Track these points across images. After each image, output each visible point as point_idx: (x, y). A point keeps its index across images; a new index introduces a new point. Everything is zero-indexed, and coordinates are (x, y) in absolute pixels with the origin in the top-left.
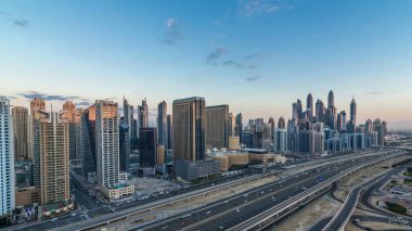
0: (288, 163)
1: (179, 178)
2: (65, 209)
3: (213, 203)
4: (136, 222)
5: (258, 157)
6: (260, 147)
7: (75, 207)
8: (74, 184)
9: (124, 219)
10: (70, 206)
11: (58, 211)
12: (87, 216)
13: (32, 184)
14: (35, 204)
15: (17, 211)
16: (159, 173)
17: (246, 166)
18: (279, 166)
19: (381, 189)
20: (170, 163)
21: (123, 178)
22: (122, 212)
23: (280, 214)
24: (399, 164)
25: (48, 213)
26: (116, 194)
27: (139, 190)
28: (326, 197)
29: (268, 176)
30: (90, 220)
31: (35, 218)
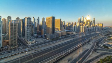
0: (77, 34)
1: (48, 38)
2: (16, 47)
3: (57, 45)
4: (36, 50)
5: (69, 33)
6: (69, 30)
7: (19, 46)
8: (19, 40)
9: (32, 50)
10: (18, 46)
11: (14, 47)
12: (22, 49)
13: (7, 40)
14: (8, 45)
15: (3, 47)
16: (42, 37)
17: (66, 35)
18: (74, 35)
19: (102, 42)
20: (45, 34)
21: (32, 38)
22: (32, 48)
23: (75, 48)
24: (106, 35)
25: (11, 48)
26: (30, 43)
27: (37, 42)
28: (87, 44)
29: (72, 38)
30: (23, 50)
31: (7, 49)
